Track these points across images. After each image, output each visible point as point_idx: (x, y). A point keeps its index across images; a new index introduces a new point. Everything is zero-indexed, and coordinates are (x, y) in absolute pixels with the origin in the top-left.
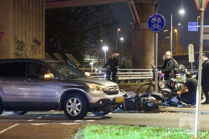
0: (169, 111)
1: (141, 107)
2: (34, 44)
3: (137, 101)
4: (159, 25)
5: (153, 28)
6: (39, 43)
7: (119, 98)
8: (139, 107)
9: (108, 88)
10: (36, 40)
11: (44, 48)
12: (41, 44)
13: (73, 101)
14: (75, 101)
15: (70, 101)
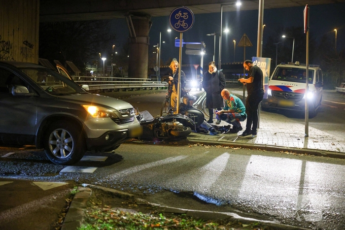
0: (201, 143)
1: (162, 136)
2: (25, 46)
3: (156, 127)
4: (185, 22)
5: (177, 27)
6: (31, 46)
7: (135, 128)
8: (159, 136)
9: (119, 113)
10: (27, 42)
11: (37, 52)
12: (34, 47)
13: (60, 133)
14: (63, 134)
15: (55, 133)
